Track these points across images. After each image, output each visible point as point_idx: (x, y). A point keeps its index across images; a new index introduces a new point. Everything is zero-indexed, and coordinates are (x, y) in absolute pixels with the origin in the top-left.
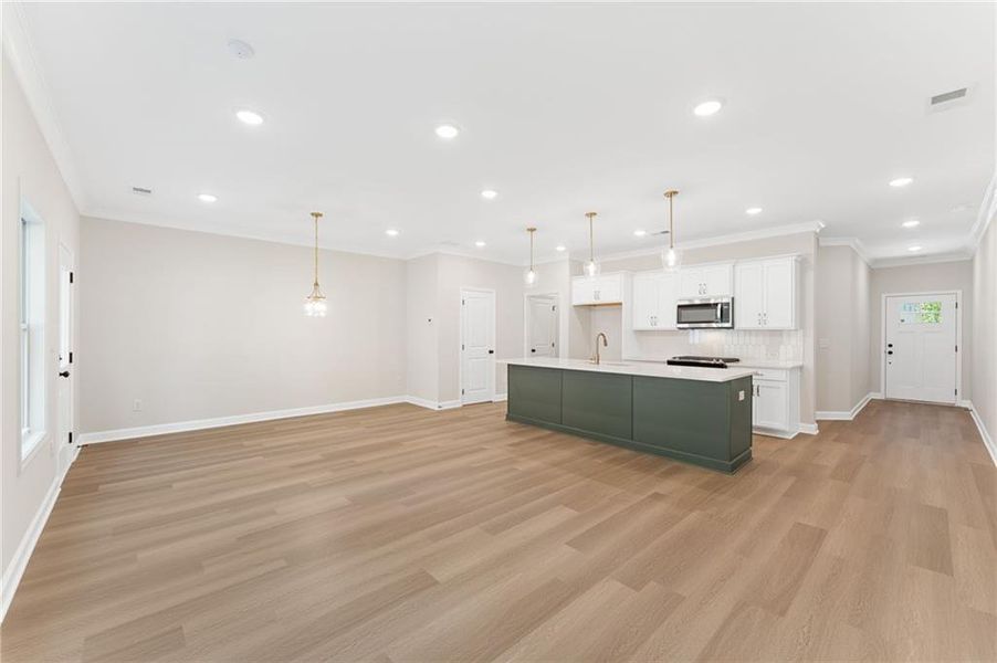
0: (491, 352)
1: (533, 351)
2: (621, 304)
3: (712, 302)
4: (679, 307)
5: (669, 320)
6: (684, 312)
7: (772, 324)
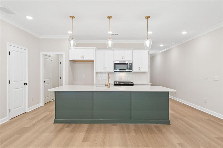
0: (25, 84)
1: (44, 82)
2: (93, 61)
3: (127, 62)
4: (115, 63)
5: (111, 68)
6: (116, 65)
7: (143, 71)
